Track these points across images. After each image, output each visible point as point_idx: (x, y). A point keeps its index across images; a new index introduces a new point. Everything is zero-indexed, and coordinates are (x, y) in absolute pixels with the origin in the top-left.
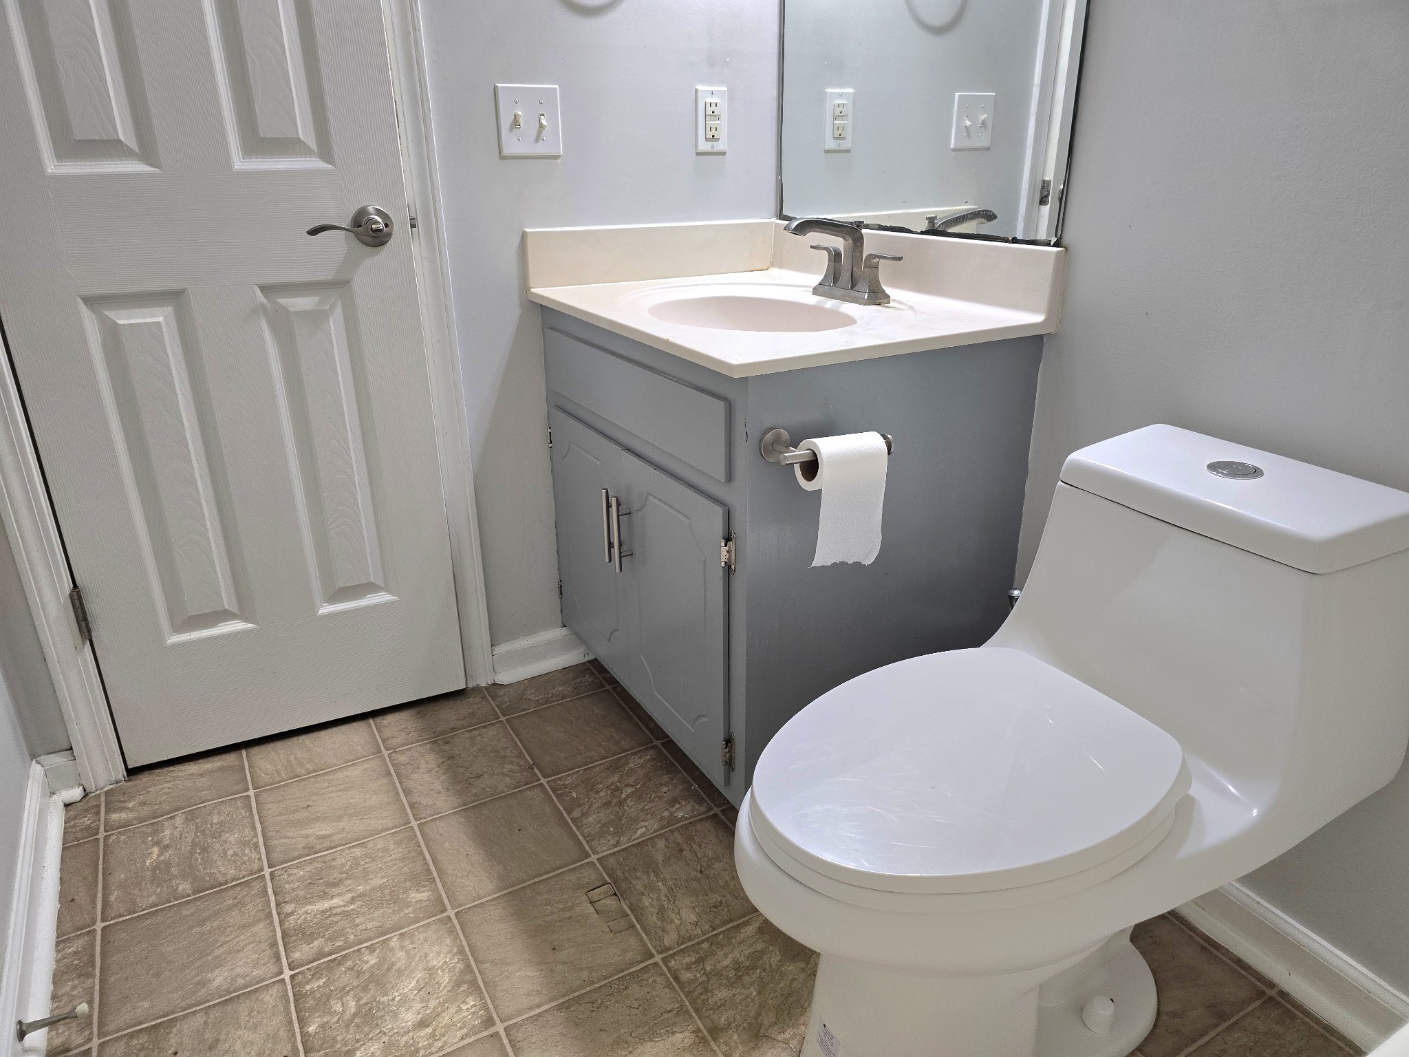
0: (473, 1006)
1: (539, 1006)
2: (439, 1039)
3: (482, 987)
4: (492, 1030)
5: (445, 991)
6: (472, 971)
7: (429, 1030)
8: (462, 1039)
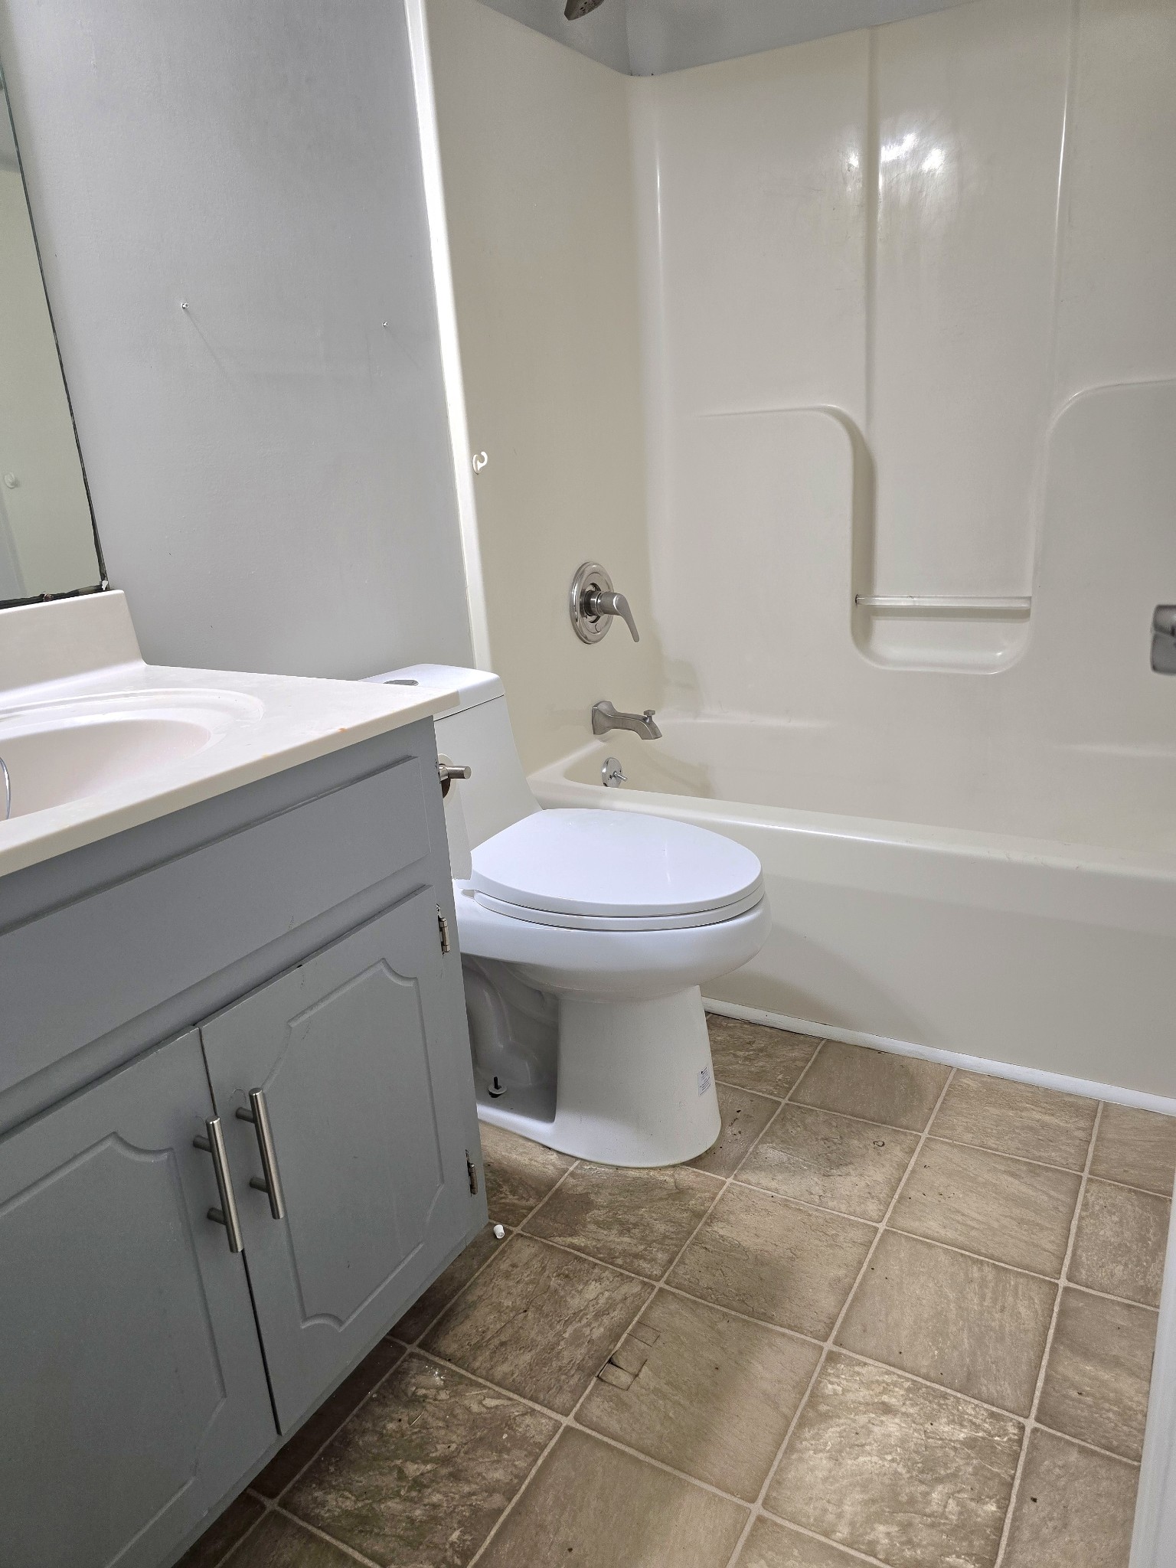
0: (832, 1383)
1: (783, 1335)
2: (884, 1382)
3: (808, 1392)
4: (836, 1349)
5: (842, 1421)
6: (802, 1416)
7: (885, 1398)
8: (865, 1364)
